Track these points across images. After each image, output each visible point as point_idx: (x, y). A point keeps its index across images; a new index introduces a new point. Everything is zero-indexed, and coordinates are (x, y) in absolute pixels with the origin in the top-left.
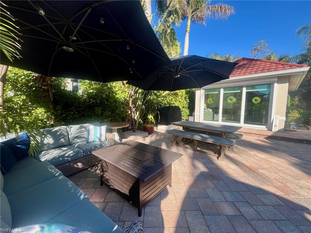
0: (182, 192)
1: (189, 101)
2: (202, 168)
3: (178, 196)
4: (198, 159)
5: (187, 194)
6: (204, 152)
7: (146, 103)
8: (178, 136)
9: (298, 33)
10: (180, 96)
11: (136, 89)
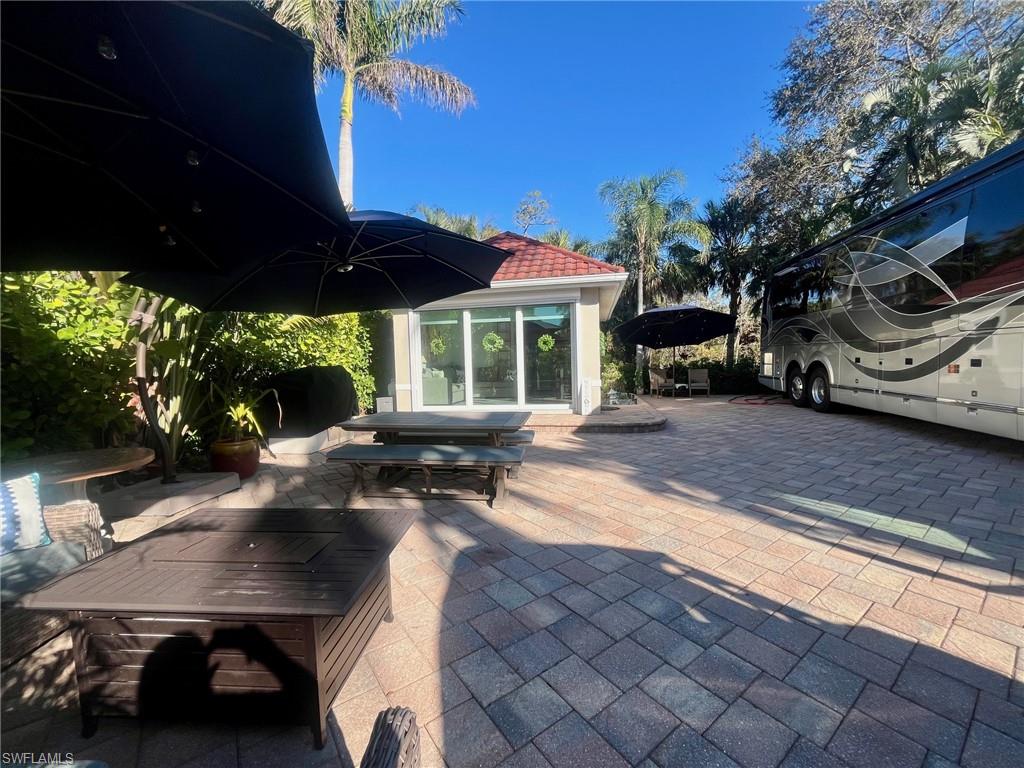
0: (428, 621)
1: (371, 349)
2: (458, 540)
3: (421, 636)
4: (442, 519)
5: (442, 621)
6: (451, 497)
7: (209, 359)
8: (366, 465)
9: (602, 194)
10: (343, 332)
11: (163, 301)
